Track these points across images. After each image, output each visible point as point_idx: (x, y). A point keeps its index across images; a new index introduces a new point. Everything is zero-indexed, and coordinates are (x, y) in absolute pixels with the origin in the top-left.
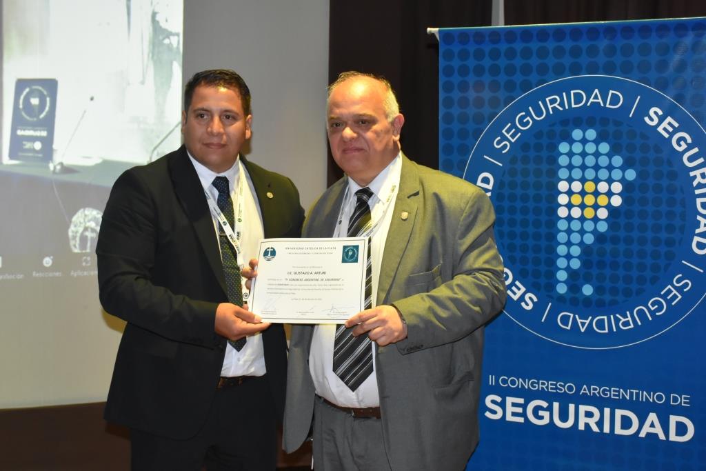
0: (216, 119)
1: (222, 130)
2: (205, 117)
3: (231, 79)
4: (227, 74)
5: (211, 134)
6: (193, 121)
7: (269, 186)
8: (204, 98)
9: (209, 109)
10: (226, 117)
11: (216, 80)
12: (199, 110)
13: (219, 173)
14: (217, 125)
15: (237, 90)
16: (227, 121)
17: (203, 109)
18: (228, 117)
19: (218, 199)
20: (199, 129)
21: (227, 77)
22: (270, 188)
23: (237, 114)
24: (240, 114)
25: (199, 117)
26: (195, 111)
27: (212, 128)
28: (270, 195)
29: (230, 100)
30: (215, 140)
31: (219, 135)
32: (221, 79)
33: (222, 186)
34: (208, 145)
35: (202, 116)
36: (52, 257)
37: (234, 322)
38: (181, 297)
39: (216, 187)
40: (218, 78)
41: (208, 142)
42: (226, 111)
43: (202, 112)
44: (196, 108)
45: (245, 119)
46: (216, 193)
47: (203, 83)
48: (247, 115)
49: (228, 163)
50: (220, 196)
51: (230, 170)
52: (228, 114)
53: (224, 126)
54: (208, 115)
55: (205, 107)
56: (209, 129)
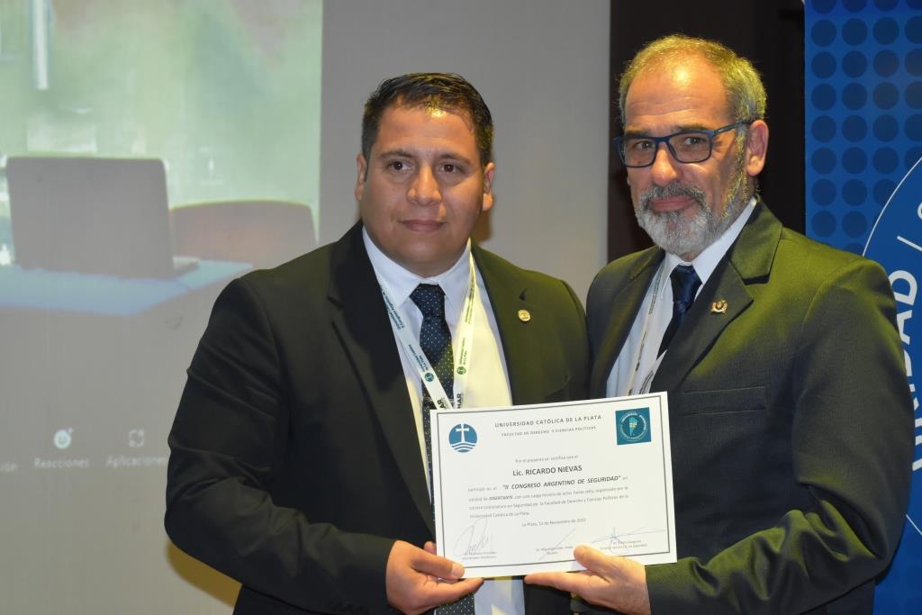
0: (426, 173)
1: (437, 195)
2: (405, 167)
3: (455, 91)
4: (447, 83)
5: (416, 202)
6: (381, 177)
7: (522, 297)
8: (401, 130)
9: (411, 152)
10: (446, 167)
11: (426, 95)
12: (391, 153)
13: (425, 276)
14: (426, 184)
15: (467, 114)
16: (447, 177)
17: (400, 153)
18: (449, 168)
19: (422, 330)
20: (391, 192)
21: (447, 89)
22: (523, 301)
23: (467, 162)
24: (472, 162)
25: (393, 168)
26: (384, 156)
27: (416, 190)
28: (524, 315)
29: (452, 133)
30: (424, 215)
31: (432, 203)
32: (436, 93)
33: (430, 301)
34: (409, 224)
35: (398, 165)
36: (71, 430)
37: (414, 583)
38: (323, 526)
39: (417, 304)
40: (429, 91)
41: (410, 217)
42: (447, 156)
43: (399, 158)
44: (386, 150)
45: (483, 170)
46: (419, 315)
47: (399, 101)
48: (486, 165)
49: (447, 258)
50: (426, 322)
51: (449, 272)
52: (450, 161)
53: (442, 186)
54: (409, 164)
55: (404, 149)
56: (412, 193)
